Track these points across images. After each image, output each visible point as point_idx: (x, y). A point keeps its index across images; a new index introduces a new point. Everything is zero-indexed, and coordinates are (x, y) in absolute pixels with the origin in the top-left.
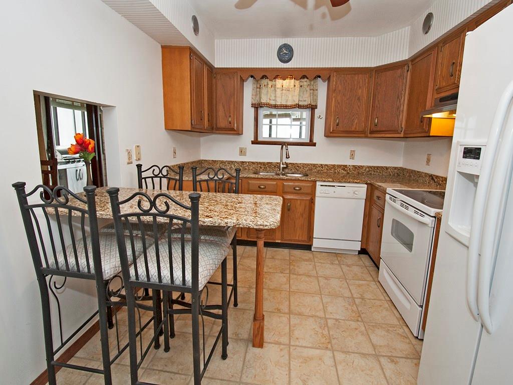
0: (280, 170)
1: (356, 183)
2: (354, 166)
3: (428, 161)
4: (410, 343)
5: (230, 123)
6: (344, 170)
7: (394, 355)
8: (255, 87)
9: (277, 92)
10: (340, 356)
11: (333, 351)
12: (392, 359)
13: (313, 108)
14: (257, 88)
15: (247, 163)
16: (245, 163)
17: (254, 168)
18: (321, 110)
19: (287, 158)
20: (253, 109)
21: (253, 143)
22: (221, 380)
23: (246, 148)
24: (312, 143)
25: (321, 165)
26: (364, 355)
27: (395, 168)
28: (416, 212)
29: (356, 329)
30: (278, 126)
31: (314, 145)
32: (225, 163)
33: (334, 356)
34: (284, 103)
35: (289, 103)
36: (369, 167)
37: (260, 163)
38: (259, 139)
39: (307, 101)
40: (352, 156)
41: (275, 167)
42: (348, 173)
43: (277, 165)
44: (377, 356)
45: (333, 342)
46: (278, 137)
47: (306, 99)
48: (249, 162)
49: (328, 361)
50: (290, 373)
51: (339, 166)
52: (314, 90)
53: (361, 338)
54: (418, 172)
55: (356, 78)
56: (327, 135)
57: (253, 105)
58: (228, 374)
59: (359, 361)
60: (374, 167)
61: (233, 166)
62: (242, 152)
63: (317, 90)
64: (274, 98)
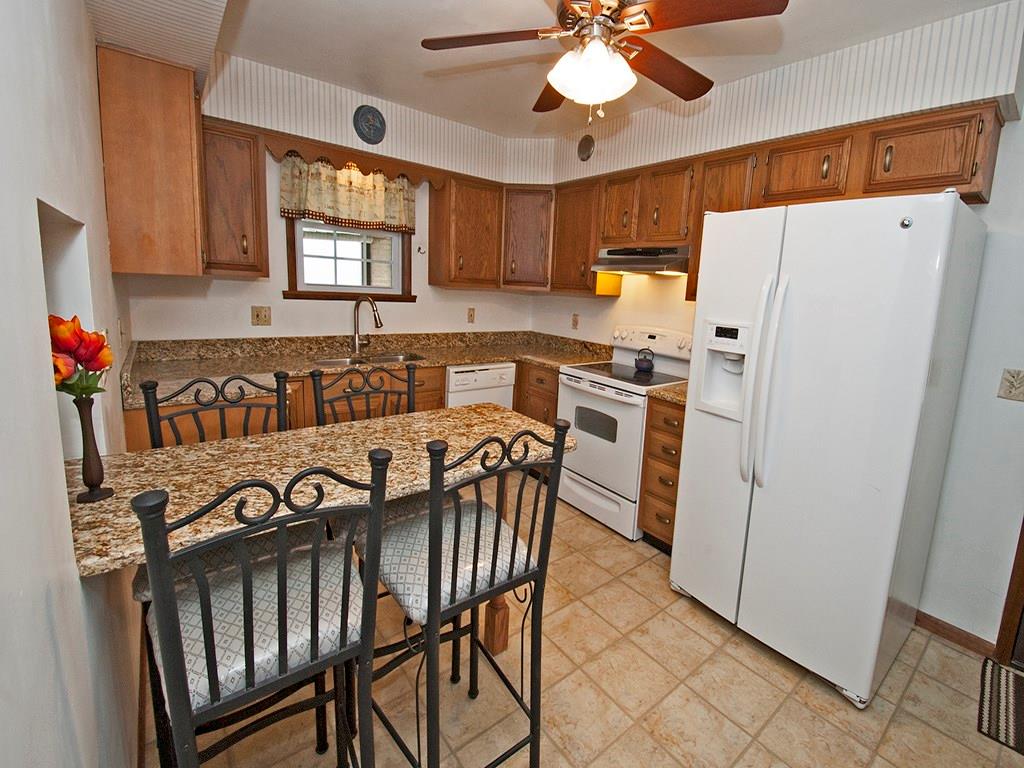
0: (354, 350)
1: (502, 362)
2: (474, 333)
3: (575, 324)
4: (630, 549)
5: (245, 253)
6: (461, 340)
7: (628, 568)
8: (288, 172)
9: (339, 194)
10: (590, 600)
11: (579, 599)
12: (631, 573)
13: (407, 233)
14: (293, 176)
15: (277, 342)
16: (271, 342)
17: (293, 351)
18: (421, 239)
19: (377, 327)
20: (284, 221)
21: (286, 295)
22: (499, 722)
23: (269, 308)
24: (407, 297)
25: (427, 335)
26: (607, 584)
27: (525, 333)
28: (617, 393)
29: (578, 562)
30: (338, 261)
31: (413, 299)
32: (214, 345)
33: (584, 604)
34: (355, 217)
35: (365, 218)
36: (494, 334)
37: (309, 340)
38: (300, 288)
39: (399, 220)
40: (471, 318)
41: (342, 345)
42: (468, 346)
43: (348, 342)
44: (617, 579)
45: (571, 589)
46: (339, 283)
47: (397, 215)
48: (280, 339)
49: (586, 613)
50: (563, 652)
51: (455, 335)
52: (410, 201)
53: (590, 569)
54: (562, 338)
55: (483, 195)
56: (433, 281)
57: (284, 213)
58: (498, 710)
59: (609, 594)
60: (501, 333)
61: (238, 352)
62: (260, 316)
63: (414, 201)
64: (330, 204)
